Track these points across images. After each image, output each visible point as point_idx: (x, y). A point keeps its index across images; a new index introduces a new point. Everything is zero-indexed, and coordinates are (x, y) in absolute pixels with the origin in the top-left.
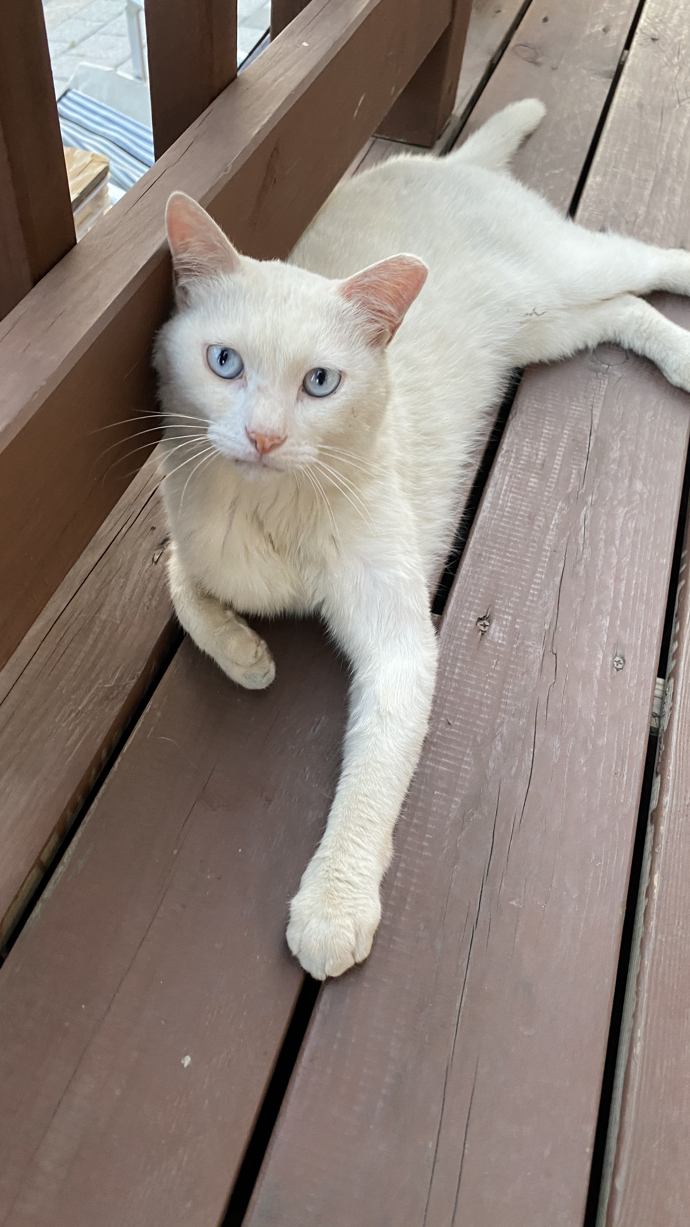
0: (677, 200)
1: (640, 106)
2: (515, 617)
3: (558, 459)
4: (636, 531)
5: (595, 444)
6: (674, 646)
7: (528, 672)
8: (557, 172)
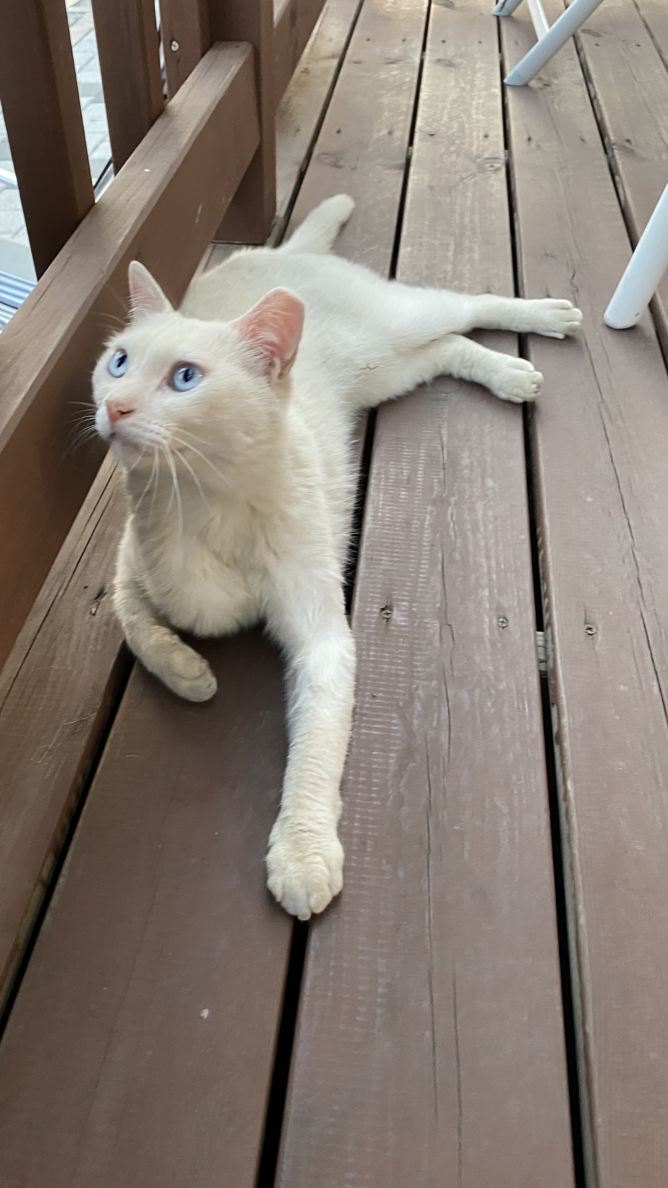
0: (476, 256)
1: (431, 188)
2: (411, 602)
3: (420, 474)
4: (496, 518)
5: (448, 456)
6: (545, 602)
7: (430, 643)
8: (372, 248)
